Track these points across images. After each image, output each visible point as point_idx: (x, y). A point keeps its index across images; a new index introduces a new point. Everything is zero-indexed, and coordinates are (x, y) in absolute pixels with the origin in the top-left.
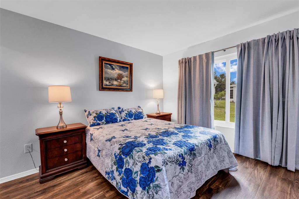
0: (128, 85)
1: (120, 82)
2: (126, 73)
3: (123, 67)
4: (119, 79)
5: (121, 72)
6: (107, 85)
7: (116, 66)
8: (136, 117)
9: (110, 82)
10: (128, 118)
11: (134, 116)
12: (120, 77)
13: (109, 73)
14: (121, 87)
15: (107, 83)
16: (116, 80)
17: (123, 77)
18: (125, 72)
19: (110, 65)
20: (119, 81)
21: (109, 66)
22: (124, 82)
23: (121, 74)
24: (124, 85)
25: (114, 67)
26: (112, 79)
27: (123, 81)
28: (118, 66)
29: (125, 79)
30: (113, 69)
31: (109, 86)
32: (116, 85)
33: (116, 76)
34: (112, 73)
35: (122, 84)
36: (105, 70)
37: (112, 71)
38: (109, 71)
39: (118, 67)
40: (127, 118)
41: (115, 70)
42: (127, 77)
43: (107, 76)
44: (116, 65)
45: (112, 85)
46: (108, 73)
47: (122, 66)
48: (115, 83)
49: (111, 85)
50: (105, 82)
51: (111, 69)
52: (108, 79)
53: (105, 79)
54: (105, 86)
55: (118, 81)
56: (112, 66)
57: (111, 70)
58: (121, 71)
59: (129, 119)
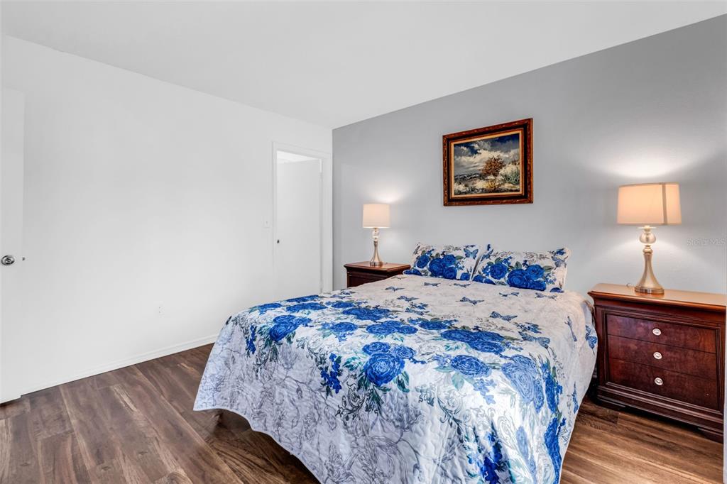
0: (518, 184)
1: (492, 181)
2: (512, 152)
3: (502, 140)
4: (489, 174)
5: (495, 154)
6: (460, 193)
7: (482, 142)
8: (516, 280)
9: (466, 186)
10: (487, 275)
11: (507, 274)
12: (494, 167)
13: (464, 164)
14: (498, 192)
15: (462, 188)
16: (482, 176)
17: (502, 165)
18: (506, 152)
19: (467, 145)
20: (492, 177)
21: (465, 149)
22: (507, 178)
23: (495, 160)
24: (507, 186)
25: (476, 146)
26: (471, 178)
27: (501, 175)
28: (486, 141)
29: (509, 169)
30: (474, 152)
31: (465, 193)
32: (483, 189)
33: (482, 167)
34: (472, 163)
35: (499, 185)
36: (457, 159)
37: (471, 159)
38: (465, 160)
39: (486, 145)
40: (484, 275)
41: (480, 153)
42: (514, 163)
43: (462, 172)
44: (482, 140)
45: (473, 190)
46: (463, 166)
47: (500, 138)
48: (480, 184)
49: (469, 192)
50: (455, 187)
51: (470, 153)
52: (462, 179)
53: (456, 180)
54: (455, 194)
55: (489, 177)
56: (472, 145)
57: (470, 156)
58: (496, 151)
59: (490, 277)
